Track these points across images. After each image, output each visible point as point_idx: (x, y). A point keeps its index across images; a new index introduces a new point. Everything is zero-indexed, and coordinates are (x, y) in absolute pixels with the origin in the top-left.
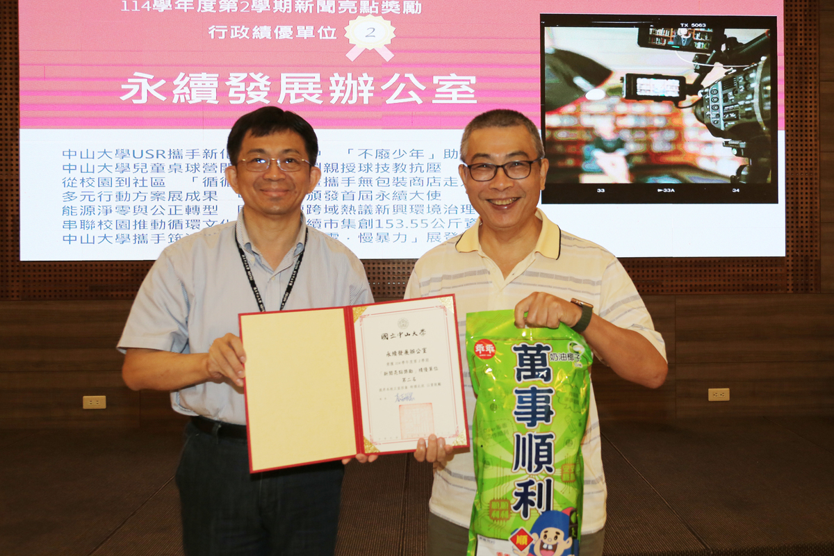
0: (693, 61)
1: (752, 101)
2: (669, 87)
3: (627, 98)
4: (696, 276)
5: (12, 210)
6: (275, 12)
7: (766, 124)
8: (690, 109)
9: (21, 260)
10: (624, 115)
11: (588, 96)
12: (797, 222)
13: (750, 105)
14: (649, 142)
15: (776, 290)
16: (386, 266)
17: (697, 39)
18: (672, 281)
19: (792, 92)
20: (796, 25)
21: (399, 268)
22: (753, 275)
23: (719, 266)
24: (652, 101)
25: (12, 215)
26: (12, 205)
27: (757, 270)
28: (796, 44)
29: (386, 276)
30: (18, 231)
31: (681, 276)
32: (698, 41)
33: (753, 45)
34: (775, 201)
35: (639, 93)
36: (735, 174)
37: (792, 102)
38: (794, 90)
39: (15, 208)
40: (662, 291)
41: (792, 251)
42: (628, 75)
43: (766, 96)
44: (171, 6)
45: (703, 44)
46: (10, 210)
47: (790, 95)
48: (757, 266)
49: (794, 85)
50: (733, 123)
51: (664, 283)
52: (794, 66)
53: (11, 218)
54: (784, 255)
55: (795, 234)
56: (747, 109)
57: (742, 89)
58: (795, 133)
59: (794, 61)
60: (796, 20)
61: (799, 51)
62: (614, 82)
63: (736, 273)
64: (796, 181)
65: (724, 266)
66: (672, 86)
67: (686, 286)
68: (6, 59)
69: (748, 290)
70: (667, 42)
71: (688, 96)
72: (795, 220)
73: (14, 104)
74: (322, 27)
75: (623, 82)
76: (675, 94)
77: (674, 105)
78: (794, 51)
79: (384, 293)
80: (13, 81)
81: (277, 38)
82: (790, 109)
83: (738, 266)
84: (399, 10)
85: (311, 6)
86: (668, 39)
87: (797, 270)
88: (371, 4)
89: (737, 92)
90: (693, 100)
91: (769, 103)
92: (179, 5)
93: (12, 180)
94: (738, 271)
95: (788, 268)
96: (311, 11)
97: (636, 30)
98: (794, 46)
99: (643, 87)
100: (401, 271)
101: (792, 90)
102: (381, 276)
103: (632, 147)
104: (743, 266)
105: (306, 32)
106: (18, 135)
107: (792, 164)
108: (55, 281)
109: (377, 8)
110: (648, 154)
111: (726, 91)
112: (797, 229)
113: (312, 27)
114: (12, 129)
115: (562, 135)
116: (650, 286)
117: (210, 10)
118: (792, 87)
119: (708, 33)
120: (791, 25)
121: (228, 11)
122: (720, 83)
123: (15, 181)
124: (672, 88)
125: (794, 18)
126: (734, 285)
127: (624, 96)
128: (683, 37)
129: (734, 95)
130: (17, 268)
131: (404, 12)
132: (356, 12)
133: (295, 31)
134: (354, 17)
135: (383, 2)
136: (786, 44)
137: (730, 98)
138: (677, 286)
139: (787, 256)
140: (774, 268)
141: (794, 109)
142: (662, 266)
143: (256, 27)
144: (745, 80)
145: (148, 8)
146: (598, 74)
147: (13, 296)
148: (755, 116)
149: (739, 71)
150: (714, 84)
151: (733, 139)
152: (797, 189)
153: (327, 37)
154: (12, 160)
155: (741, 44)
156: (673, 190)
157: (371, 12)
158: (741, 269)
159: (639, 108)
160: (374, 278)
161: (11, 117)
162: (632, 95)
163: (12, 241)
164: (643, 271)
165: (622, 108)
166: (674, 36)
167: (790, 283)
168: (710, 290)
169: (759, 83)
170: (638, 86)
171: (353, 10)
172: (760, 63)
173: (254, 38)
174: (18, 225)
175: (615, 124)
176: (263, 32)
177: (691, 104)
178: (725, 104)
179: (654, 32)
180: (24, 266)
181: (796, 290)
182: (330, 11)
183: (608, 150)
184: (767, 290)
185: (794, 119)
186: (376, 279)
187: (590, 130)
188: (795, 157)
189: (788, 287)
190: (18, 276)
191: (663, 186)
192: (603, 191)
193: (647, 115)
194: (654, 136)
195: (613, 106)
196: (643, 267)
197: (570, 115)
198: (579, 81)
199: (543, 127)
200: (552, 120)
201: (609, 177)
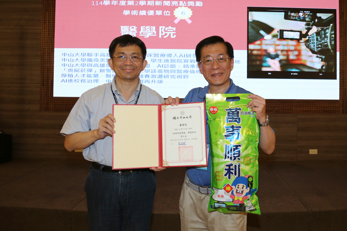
0: (305, 25)
1: (327, 41)
2: (296, 35)
3: (280, 39)
4: (305, 107)
5: (51, 78)
6: (148, 5)
7: (332, 49)
8: (304, 43)
9: (54, 96)
10: (279, 45)
11: (265, 38)
12: (344, 87)
13: (327, 42)
14: (288, 56)
15: (336, 112)
17: (306, 17)
18: (296, 108)
19: (342, 38)
20: (344, 12)
22: (327, 107)
23: (314, 103)
24: (289, 40)
25: (51, 80)
26: (51, 76)
27: (329, 105)
28: (344, 20)
30: (53, 85)
31: (300, 106)
32: (307, 18)
33: (328, 19)
34: (335, 78)
35: (284, 37)
36: (320, 68)
37: (342, 41)
38: (343, 37)
39: (52, 77)
40: (292, 112)
41: (342, 98)
42: (280, 30)
43: (332, 39)
44: (110, 3)
45: (308, 19)
46: (50, 78)
47: (341, 39)
48: (329, 103)
49: (343, 35)
50: (320, 49)
51: (293, 109)
52: (343, 28)
53: (50, 81)
54: (339, 99)
55: (343, 91)
56: (325, 44)
57: (323, 36)
58: (343, 53)
59: (343, 26)
60: (344, 11)
61: (344, 22)
62: (275, 32)
63: (320, 106)
64: (343, 71)
65: (316, 103)
67: (302, 110)
68: (50, 23)
69: (325, 112)
70: (295, 18)
71: (303, 38)
72: (343, 86)
73: (53, 39)
74: (165, 11)
75: (278, 33)
76: (298, 37)
77: (297, 42)
78: (343, 22)
80: (53, 31)
81: (148, 15)
82: (341, 44)
83: (321, 103)
84: (194, 5)
85: (161, 3)
86: (295, 17)
87: (344, 105)
88: (183, 3)
89: (321, 37)
90: (305, 40)
91: (334, 42)
92: (113, 3)
93: (51, 67)
94: (321, 105)
95: (340, 104)
96: (161, 5)
97: (283, 13)
98: (343, 20)
99: (286, 35)
101: (342, 37)
103: (282, 57)
104: (323, 103)
105: (159, 13)
106: (54, 50)
107: (342, 65)
108: (65, 104)
109: (186, 4)
110: (288, 60)
111: (317, 37)
112: (344, 89)
113: (161, 11)
114: (51, 48)
115: (255, 52)
116: (288, 110)
117: (124, 5)
118: (342, 36)
119: (311, 15)
120: (342, 12)
121: (131, 5)
122: (315, 34)
123: (52, 67)
125: (343, 10)
126: (320, 110)
128: (301, 16)
129: (320, 38)
130: (52, 99)
131: (196, 6)
132: (178, 5)
133: (155, 13)
134: (177, 7)
135: (188, 2)
136: (340, 19)
137: (319, 39)
138: (298, 110)
139: (340, 99)
140: (335, 104)
141: (343, 44)
142: (293, 103)
143: (141, 11)
144: (324, 33)
145: (102, 4)
146: (269, 29)
147: (50, 110)
148: (328, 46)
149: (322, 29)
150: (313, 34)
151: (320, 55)
152: (344, 74)
153: (167, 15)
154: (51, 59)
155: (323, 19)
156: (297, 74)
157: (184, 5)
158: (322, 104)
159: (284, 42)
161: (52, 44)
162: (282, 38)
163: (51, 89)
164: (285, 105)
165: (278, 42)
166: (298, 16)
167: (341, 110)
168: (311, 112)
169: (330, 33)
170: (284, 34)
171: (177, 5)
172: (330, 26)
173: (140, 15)
174: (53, 84)
175: (275, 48)
176: (143, 13)
178: (317, 42)
179: (290, 14)
180: (54, 98)
181: (343, 112)
182: (168, 5)
183: (273, 57)
184: (332, 112)
185: (343, 48)
188: (343, 62)
189: (340, 111)
190: (52, 102)
191: (293, 72)
192: (270, 74)
193: (288, 45)
194: (290, 53)
195: (274, 42)
196: (285, 103)
197: (258, 45)
198: (262, 32)
199: (248, 49)
200: (251, 47)
201: (273, 68)
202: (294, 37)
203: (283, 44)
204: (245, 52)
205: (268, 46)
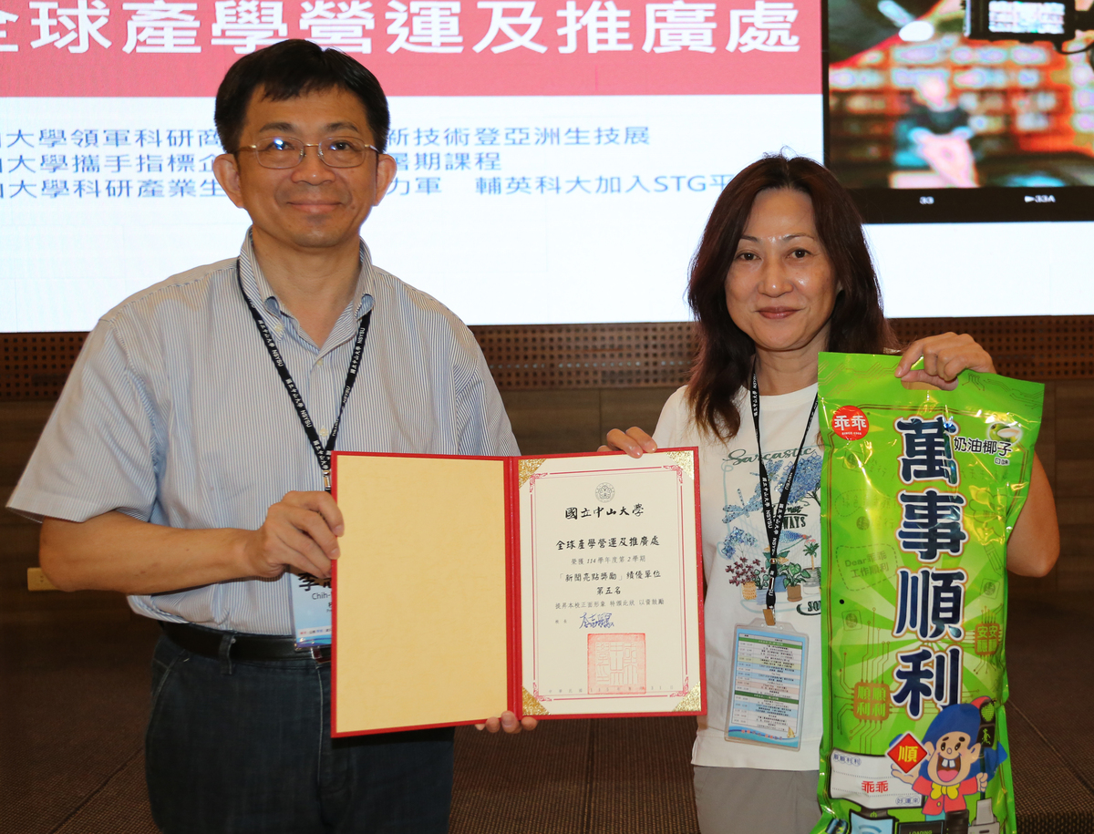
2: (1046, 17)
3: (972, 36)
4: (1090, 347)
8: (1083, 55)
10: (966, 67)
11: (903, 35)
14: (1009, 116)
16: (555, 335)
18: (1050, 356)
21: (577, 339)
24: (1016, 42)
29: (556, 353)
31: (1066, 347)
35: (993, 28)
40: (1033, 373)
51: (1037, 359)
62: (947, 8)
66: (1051, 16)
67: (1074, 364)
71: (1079, 33)
75: (964, 9)
76: (1056, 28)
77: (1054, 48)
79: (552, 383)
90: (1087, 40)
99: (1001, 18)
100: (581, 344)
102: (547, 353)
103: (981, 124)
110: (1009, 135)
115: (858, 104)
116: (1012, 366)
124: (1049, 19)
127: (967, 33)
138: (1058, 364)
142: (1033, 331)
156: (1052, 199)
159: (993, 53)
160: (535, 357)
162: (981, 32)
164: (1000, 340)
165: (965, 54)
170: (992, 15)
175: (951, 82)
177: (1083, 46)
183: (943, 124)
186: (539, 358)
187: (908, 94)
191: (1034, 191)
192: (930, 200)
193: (1008, 66)
194: (1020, 103)
195: (947, 51)
196: (999, 331)
197: (873, 67)
198: (890, 9)
199: (826, 91)
200: (841, 78)
201: (941, 176)
202: (1036, 26)
203: (985, 62)
204: (812, 106)
205: (917, 71)
